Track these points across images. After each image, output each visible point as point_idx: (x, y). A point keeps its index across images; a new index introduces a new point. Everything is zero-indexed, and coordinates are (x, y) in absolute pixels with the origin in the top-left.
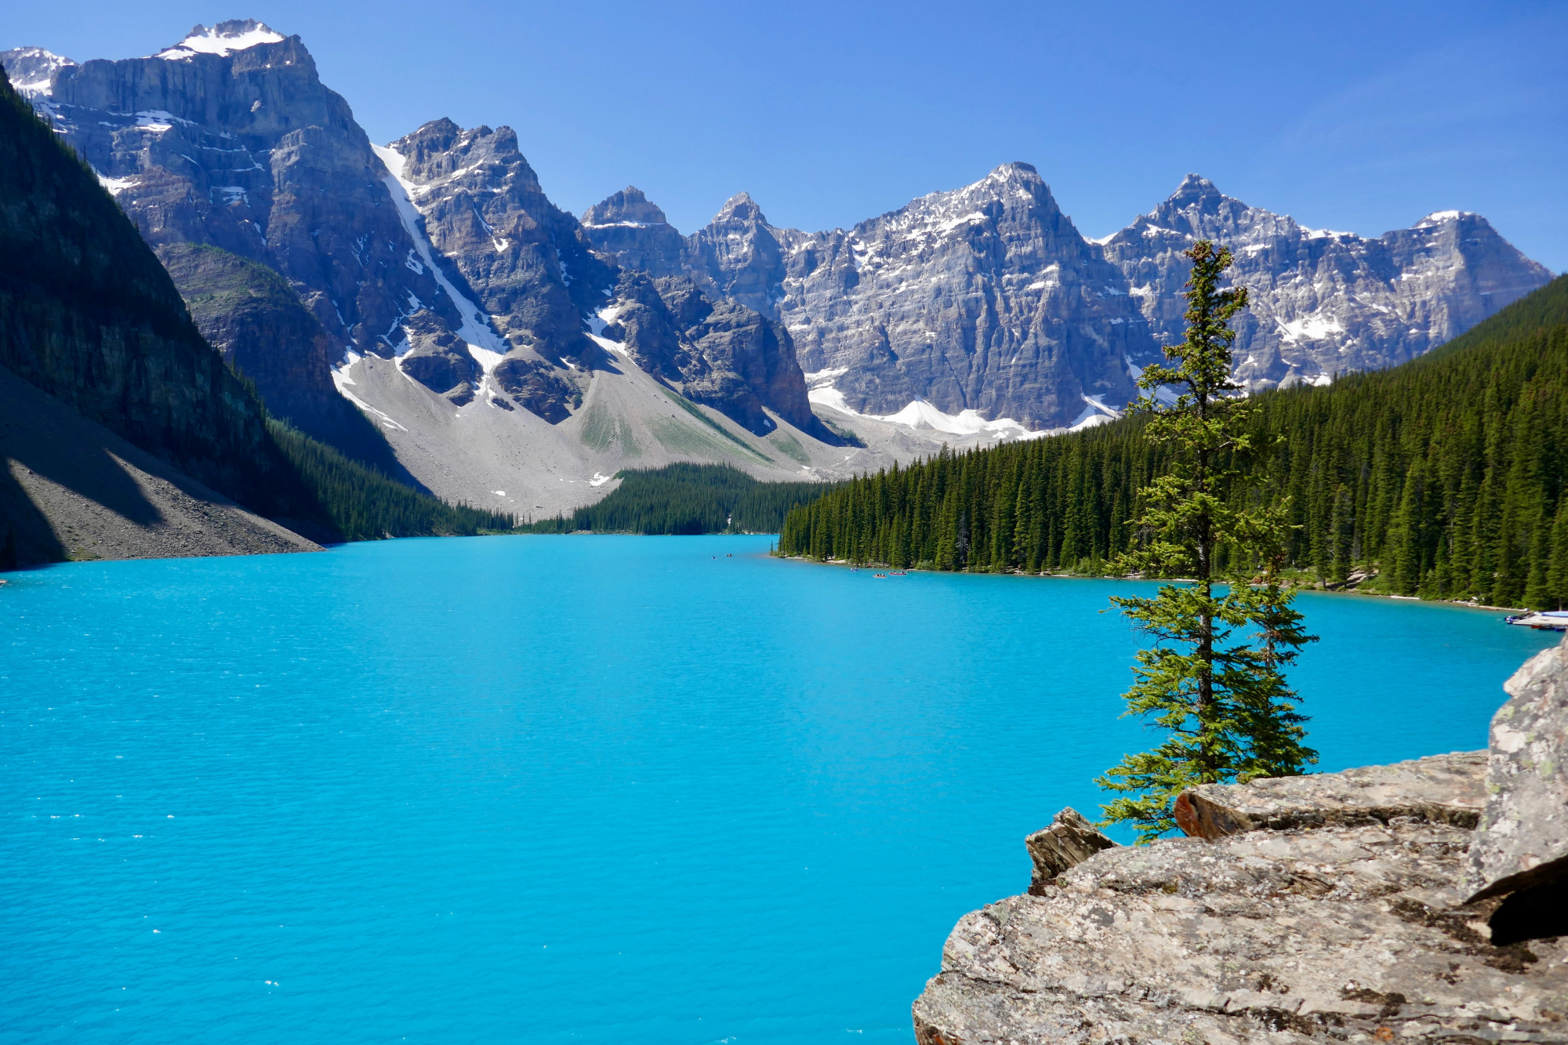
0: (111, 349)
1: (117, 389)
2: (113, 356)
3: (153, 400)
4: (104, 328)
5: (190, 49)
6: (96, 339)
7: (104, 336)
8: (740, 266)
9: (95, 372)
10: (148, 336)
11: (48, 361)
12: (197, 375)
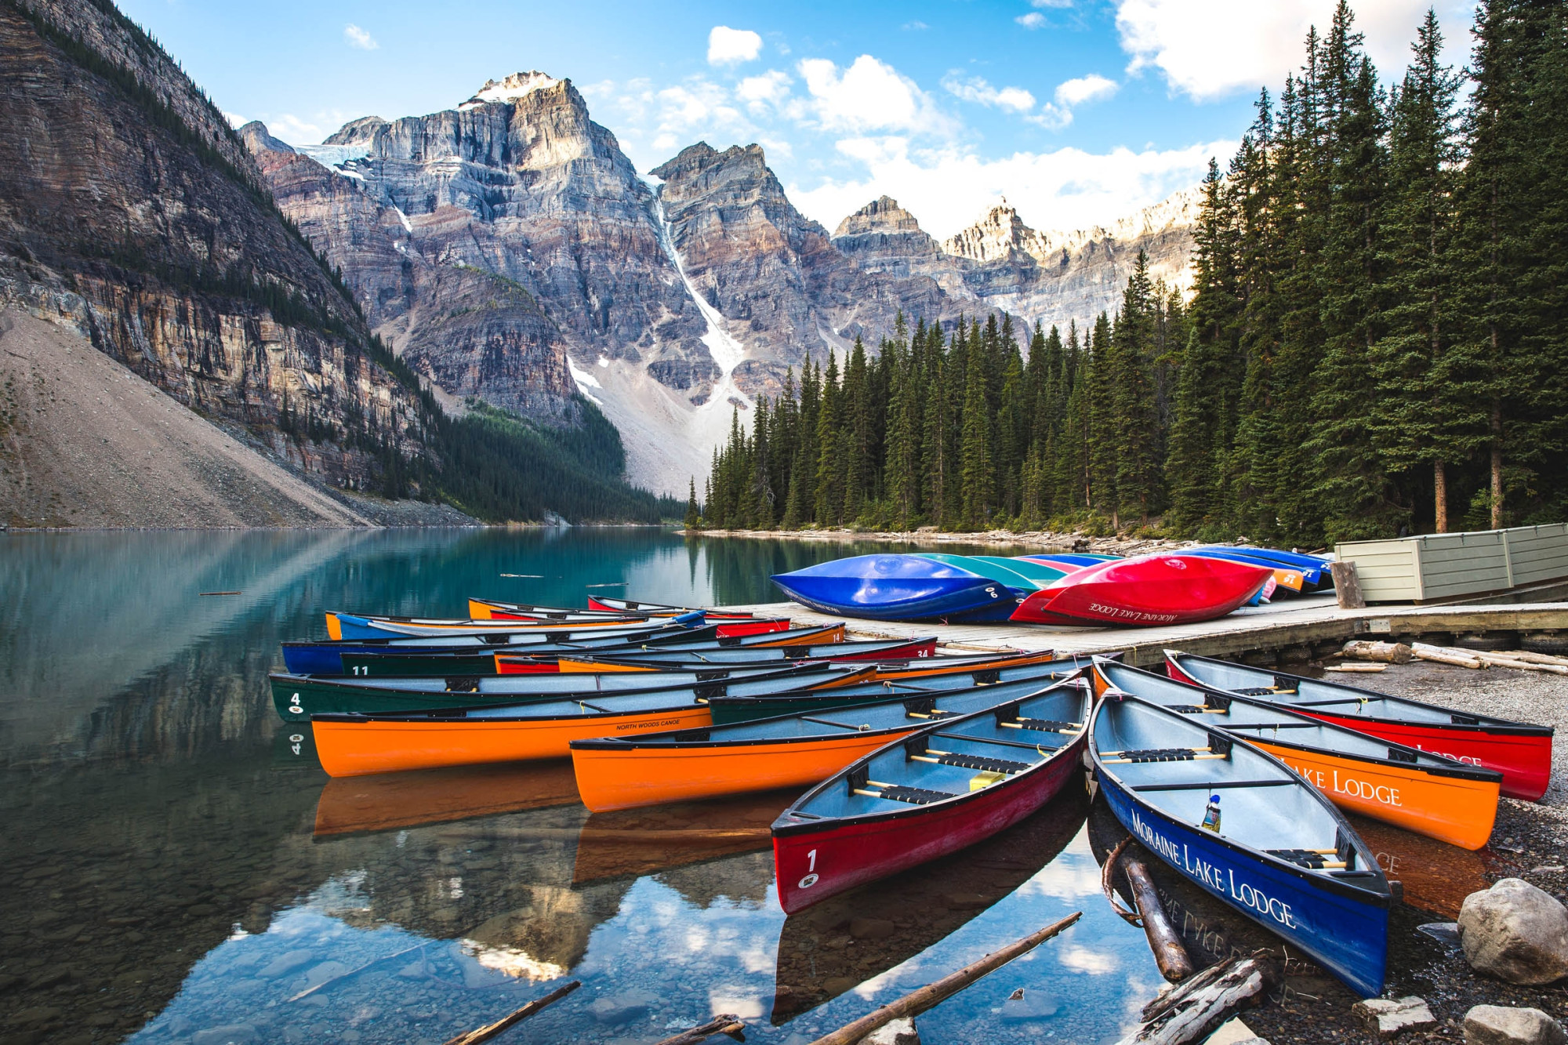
0: (231, 337)
1: (236, 374)
2: (233, 344)
3: (273, 385)
4: (223, 317)
5: (482, 101)
6: (216, 329)
7: (224, 325)
8: (995, 268)
9: (212, 359)
10: (268, 325)
11: (160, 347)
12: (323, 362)
